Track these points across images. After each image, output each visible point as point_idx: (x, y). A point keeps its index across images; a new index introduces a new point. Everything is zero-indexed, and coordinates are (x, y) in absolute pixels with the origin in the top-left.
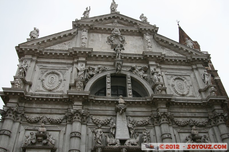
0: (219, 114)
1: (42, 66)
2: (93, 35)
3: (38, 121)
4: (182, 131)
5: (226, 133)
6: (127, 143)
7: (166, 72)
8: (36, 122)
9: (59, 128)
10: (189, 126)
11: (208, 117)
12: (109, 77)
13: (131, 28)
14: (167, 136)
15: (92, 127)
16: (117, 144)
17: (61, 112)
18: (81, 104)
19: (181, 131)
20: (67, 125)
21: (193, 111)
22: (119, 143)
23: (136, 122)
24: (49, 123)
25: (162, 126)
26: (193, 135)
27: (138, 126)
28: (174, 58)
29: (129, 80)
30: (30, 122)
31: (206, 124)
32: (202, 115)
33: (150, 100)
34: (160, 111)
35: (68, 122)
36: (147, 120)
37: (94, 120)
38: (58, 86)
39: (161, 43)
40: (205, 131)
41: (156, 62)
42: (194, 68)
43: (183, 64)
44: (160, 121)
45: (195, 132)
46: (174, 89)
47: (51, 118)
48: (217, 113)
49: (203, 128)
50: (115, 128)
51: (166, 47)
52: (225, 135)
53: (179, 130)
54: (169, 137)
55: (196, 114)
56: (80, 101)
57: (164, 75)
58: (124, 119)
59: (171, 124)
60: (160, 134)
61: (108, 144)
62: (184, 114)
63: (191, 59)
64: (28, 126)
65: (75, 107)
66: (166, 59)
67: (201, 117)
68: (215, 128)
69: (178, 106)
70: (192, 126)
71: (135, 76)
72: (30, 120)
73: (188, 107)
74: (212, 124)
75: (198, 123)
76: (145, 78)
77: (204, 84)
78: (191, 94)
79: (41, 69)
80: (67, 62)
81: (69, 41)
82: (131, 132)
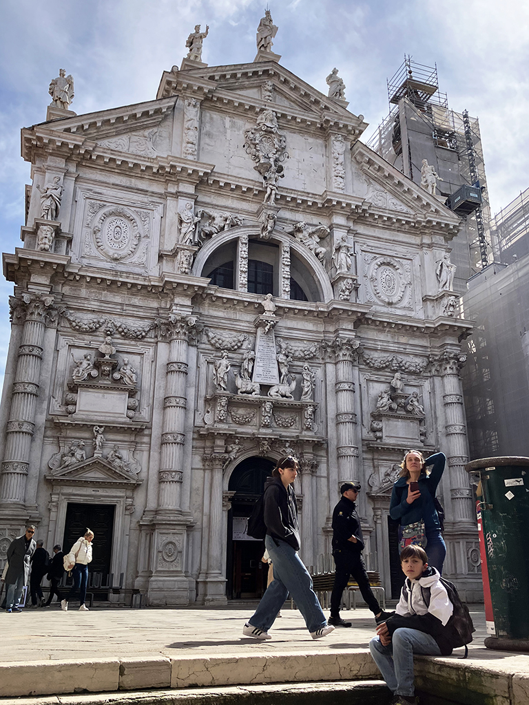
0: (452, 355)
1: (91, 190)
2: (211, 118)
3: (96, 328)
4: (374, 378)
5: (455, 393)
6: (273, 391)
7: (364, 244)
8: (92, 331)
9: (139, 347)
10: (389, 370)
11: (428, 357)
12: (246, 244)
13: (303, 115)
14: (347, 388)
15: (207, 351)
16: (256, 392)
17: (145, 314)
18: (189, 303)
19: (372, 378)
20: (157, 343)
21: (403, 340)
22: (258, 391)
23: (292, 351)
24: (118, 336)
25: (340, 366)
26: (394, 389)
27: (295, 358)
28: (389, 213)
29: (285, 258)
30: (79, 330)
31: (421, 370)
32: (419, 351)
33: (326, 310)
34: (340, 335)
35: (160, 339)
36: (313, 349)
37: (213, 338)
38: (133, 250)
39: (366, 167)
40: (416, 384)
41: (348, 219)
42: (424, 244)
43: (405, 229)
44: (338, 355)
45: (399, 384)
46: (373, 287)
47: (124, 326)
48: (447, 352)
49: (413, 377)
50: (253, 360)
51: (375, 179)
52: (452, 397)
53: (368, 375)
54: (351, 388)
55: (408, 347)
56: (187, 296)
57: (360, 252)
58: (271, 344)
59: (356, 363)
60: (334, 379)
61: (239, 391)
62: (385, 344)
63: (424, 222)
64: (73, 338)
65: (178, 308)
66: (370, 214)
67: (416, 355)
68: (437, 380)
69: (376, 328)
70: (395, 371)
71: (301, 247)
72: (80, 327)
73: (395, 332)
74: (433, 372)
75: (406, 366)
76: (321, 256)
77: (437, 284)
78: (405, 303)
79: (88, 200)
80: (150, 189)
81: (155, 129)
82: (282, 371)
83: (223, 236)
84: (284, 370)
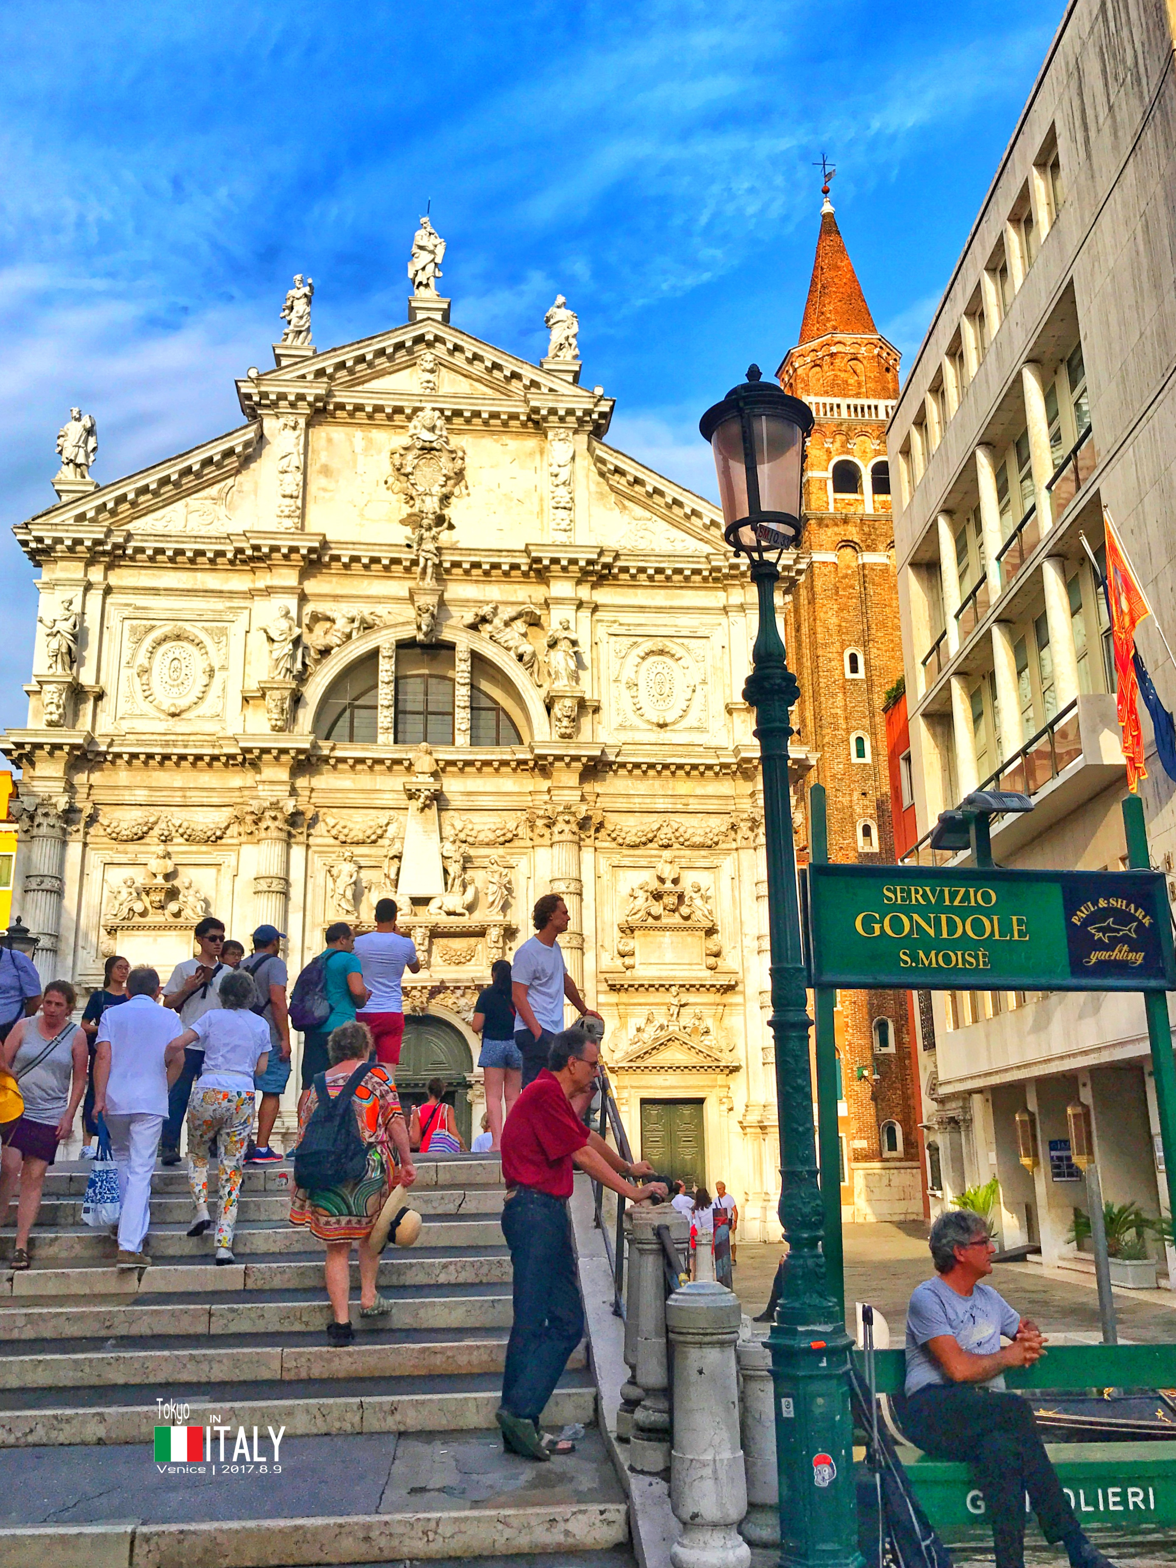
1: (130, 604)
2: (330, 440)
3: (144, 833)
4: (626, 862)
7: (615, 622)
8: (137, 838)
9: (215, 855)
10: (653, 846)
12: (390, 657)
15: (326, 849)
17: (221, 800)
18: (285, 776)
19: (623, 863)
20: (240, 846)
21: (681, 789)
22: (406, 909)
23: (474, 833)
24: (182, 840)
25: (558, 850)
26: (659, 879)
28: (659, 561)
29: (461, 671)
30: (118, 839)
31: (716, 839)
32: (712, 805)
33: (529, 757)
34: (554, 798)
35: (244, 838)
36: (512, 824)
37: (334, 826)
38: (201, 694)
40: (707, 865)
42: (731, 605)
43: (692, 583)
44: (552, 833)
46: (630, 699)
47: (185, 825)
49: (703, 853)
50: (398, 858)
51: (631, 499)
53: (616, 859)
55: (692, 801)
56: (280, 766)
57: (605, 637)
58: (430, 824)
59: (589, 842)
60: (549, 874)
62: (648, 800)
63: (725, 567)
64: (110, 852)
65: (266, 787)
66: (620, 569)
67: (706, 814)
68: (745, 856)
69: (627, 775)
70: (665, 847)
71: (490, 647)
72: (118, 833)
74: (740, 841)
75: (687, 836)
76: (526, 658)
78: (690, 720)
79: (127, 622)
80: (226, 587)
81: (230, 482)
82: (450, 870)
83: (350, 649)
84: (454, 869)
